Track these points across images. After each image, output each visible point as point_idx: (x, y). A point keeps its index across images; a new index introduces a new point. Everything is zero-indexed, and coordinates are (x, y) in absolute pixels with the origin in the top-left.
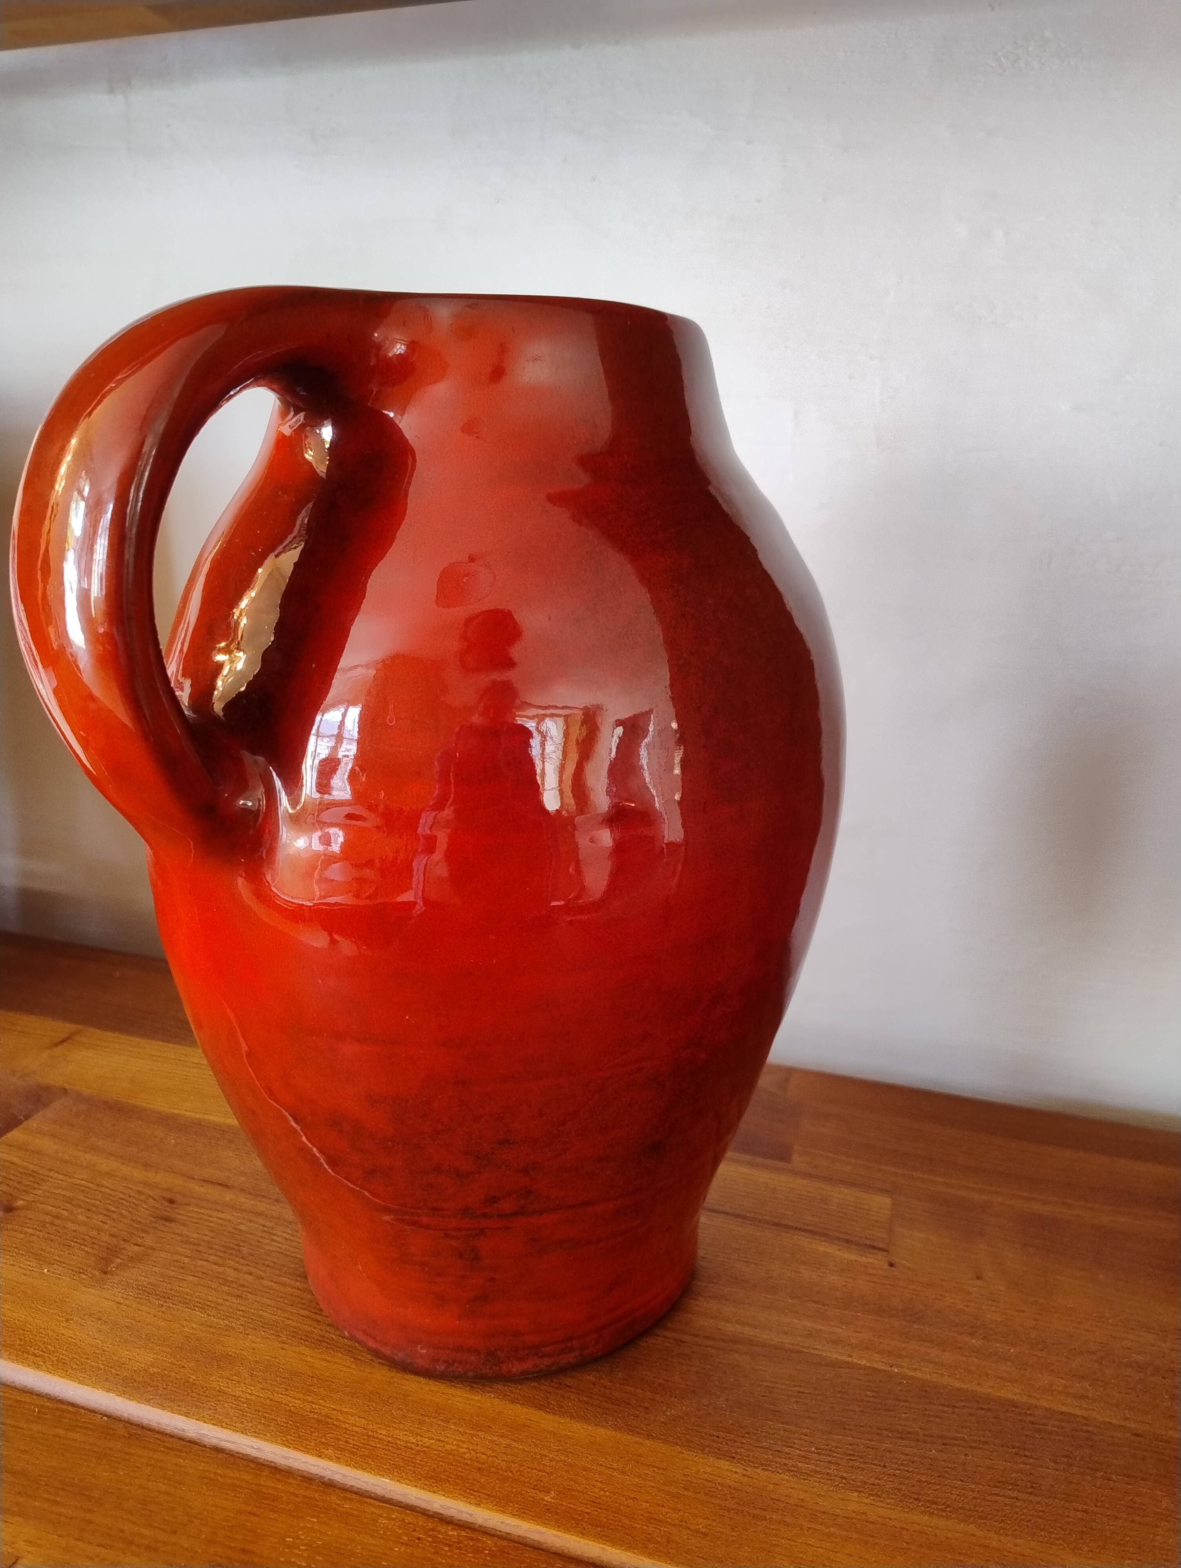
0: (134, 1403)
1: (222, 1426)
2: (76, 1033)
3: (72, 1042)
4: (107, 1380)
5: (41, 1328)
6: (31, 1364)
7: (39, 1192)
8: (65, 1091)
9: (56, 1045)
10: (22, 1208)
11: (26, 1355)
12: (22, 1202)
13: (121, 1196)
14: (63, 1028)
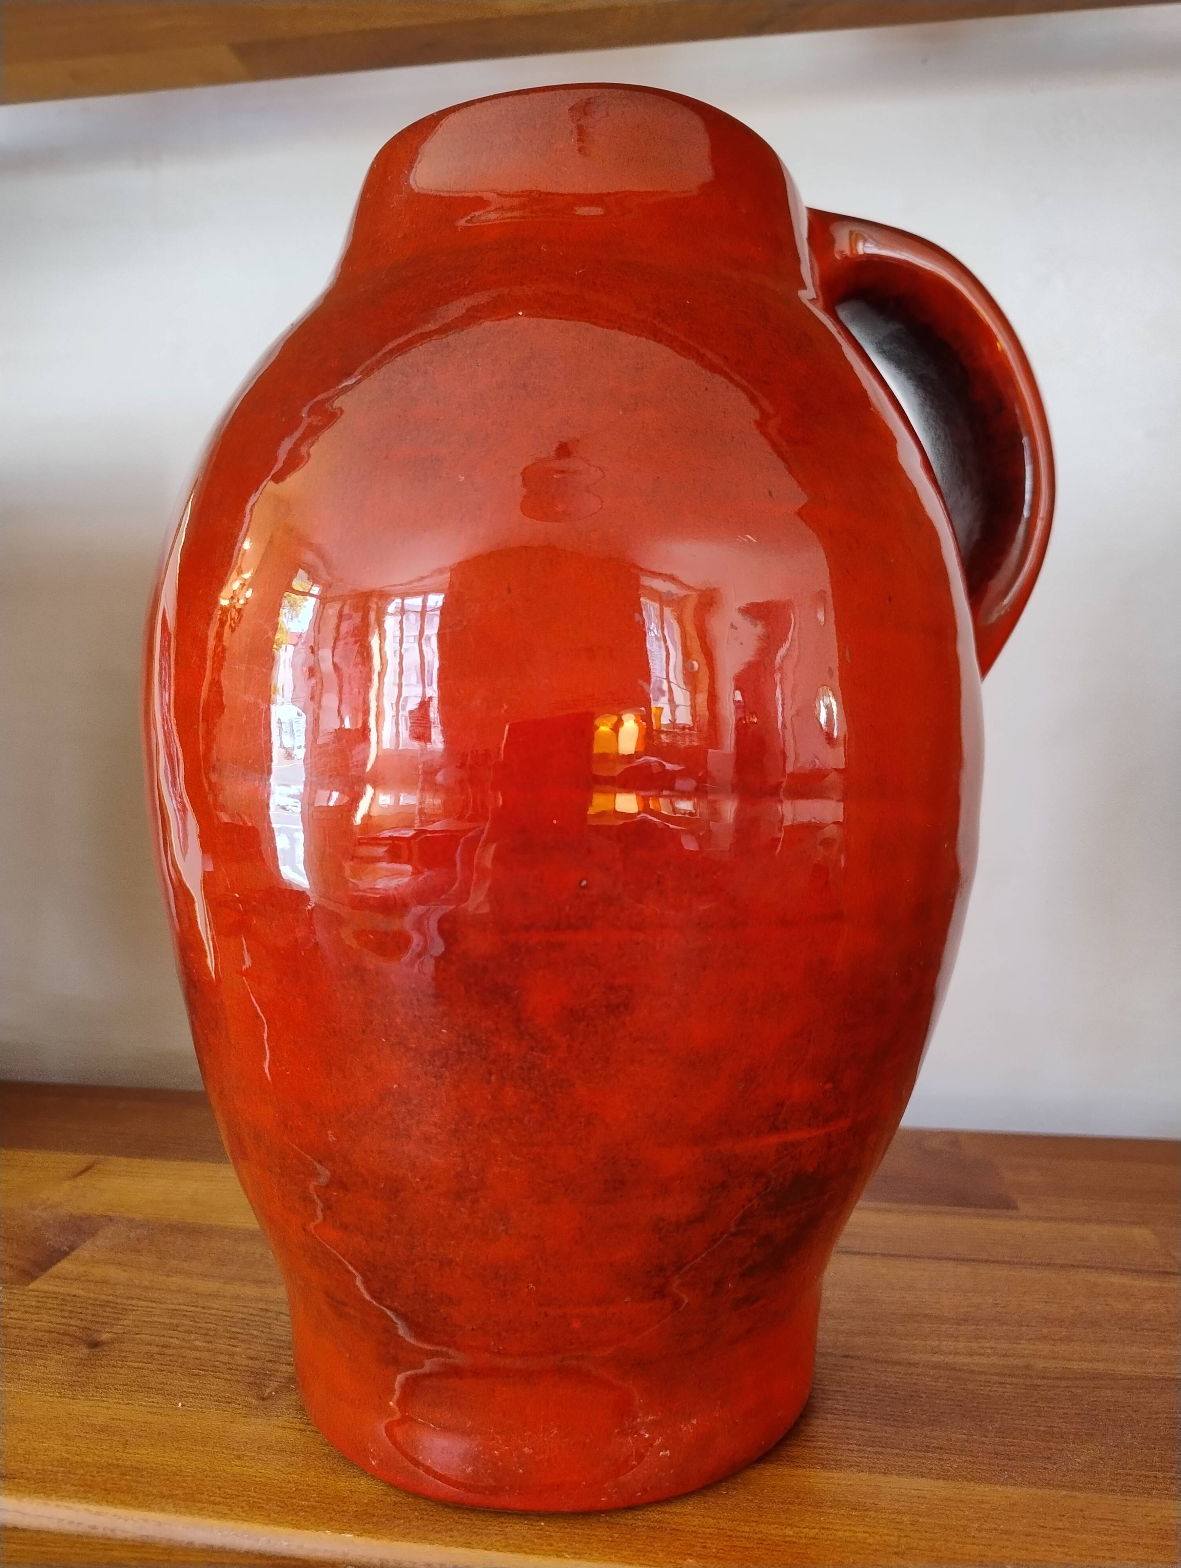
0: (385, 1542)
1: (525, 1552)
2: (96, 1163)
3: (95, 1171)
4: (331, 1519)
5: (205, 1470)
6: (211, 1513)
7: (125, 1322)
8: (111, 1219)
9: (75, 1176)
10: (112, 1342)
11: (199, 1505)
12: (108, 1335)
13: (240, 1315)
14: (78, 1160)
